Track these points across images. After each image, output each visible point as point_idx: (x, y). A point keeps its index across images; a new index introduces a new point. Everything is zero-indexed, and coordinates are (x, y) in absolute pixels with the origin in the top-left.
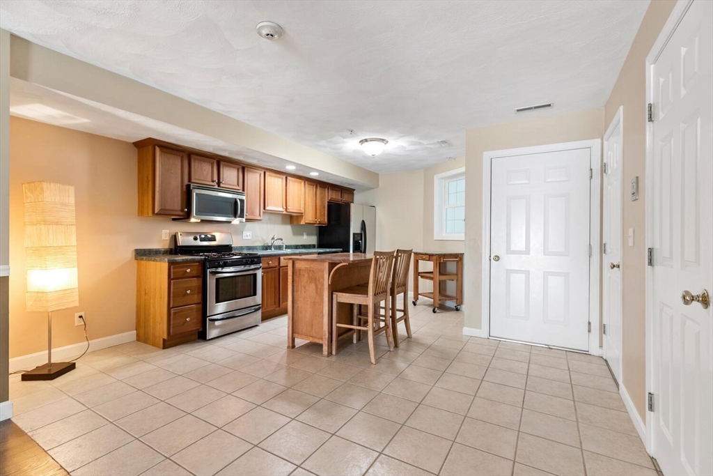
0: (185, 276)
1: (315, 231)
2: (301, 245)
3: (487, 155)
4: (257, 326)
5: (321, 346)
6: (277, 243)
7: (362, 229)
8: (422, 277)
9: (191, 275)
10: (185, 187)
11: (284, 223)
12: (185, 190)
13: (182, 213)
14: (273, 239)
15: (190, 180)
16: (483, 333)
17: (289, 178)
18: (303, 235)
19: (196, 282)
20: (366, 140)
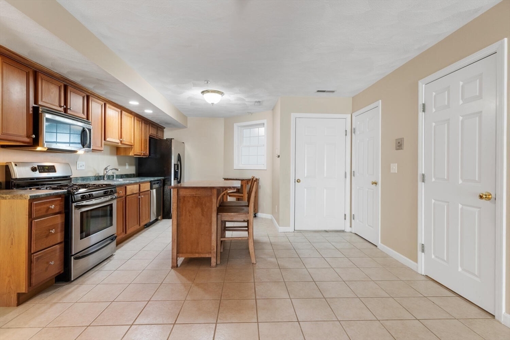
0: (48, 212)
1: (134, 161)
2: (125, 175)
3: (293, 115)
4: (112, 255)
5: (209, 259)
6: (110, 173)
7: (178, 160)
8: (230, 196)
9: (54, 212)
10: (31, 109)
11: (111, 154)
12: (31, 112)
13: (27, 140)
14: (106, 169)
15: (36, 101)
16: (291, 229)
17: (123, 112)
18: (125, 165)
19: (59, 220)
20: (207, 91)
